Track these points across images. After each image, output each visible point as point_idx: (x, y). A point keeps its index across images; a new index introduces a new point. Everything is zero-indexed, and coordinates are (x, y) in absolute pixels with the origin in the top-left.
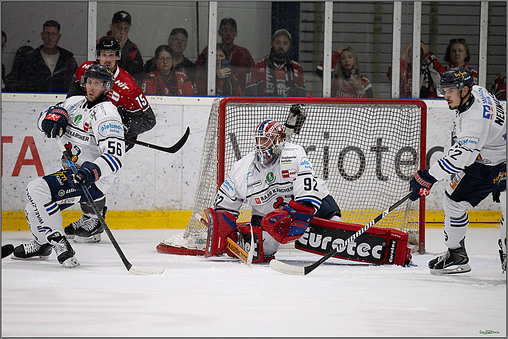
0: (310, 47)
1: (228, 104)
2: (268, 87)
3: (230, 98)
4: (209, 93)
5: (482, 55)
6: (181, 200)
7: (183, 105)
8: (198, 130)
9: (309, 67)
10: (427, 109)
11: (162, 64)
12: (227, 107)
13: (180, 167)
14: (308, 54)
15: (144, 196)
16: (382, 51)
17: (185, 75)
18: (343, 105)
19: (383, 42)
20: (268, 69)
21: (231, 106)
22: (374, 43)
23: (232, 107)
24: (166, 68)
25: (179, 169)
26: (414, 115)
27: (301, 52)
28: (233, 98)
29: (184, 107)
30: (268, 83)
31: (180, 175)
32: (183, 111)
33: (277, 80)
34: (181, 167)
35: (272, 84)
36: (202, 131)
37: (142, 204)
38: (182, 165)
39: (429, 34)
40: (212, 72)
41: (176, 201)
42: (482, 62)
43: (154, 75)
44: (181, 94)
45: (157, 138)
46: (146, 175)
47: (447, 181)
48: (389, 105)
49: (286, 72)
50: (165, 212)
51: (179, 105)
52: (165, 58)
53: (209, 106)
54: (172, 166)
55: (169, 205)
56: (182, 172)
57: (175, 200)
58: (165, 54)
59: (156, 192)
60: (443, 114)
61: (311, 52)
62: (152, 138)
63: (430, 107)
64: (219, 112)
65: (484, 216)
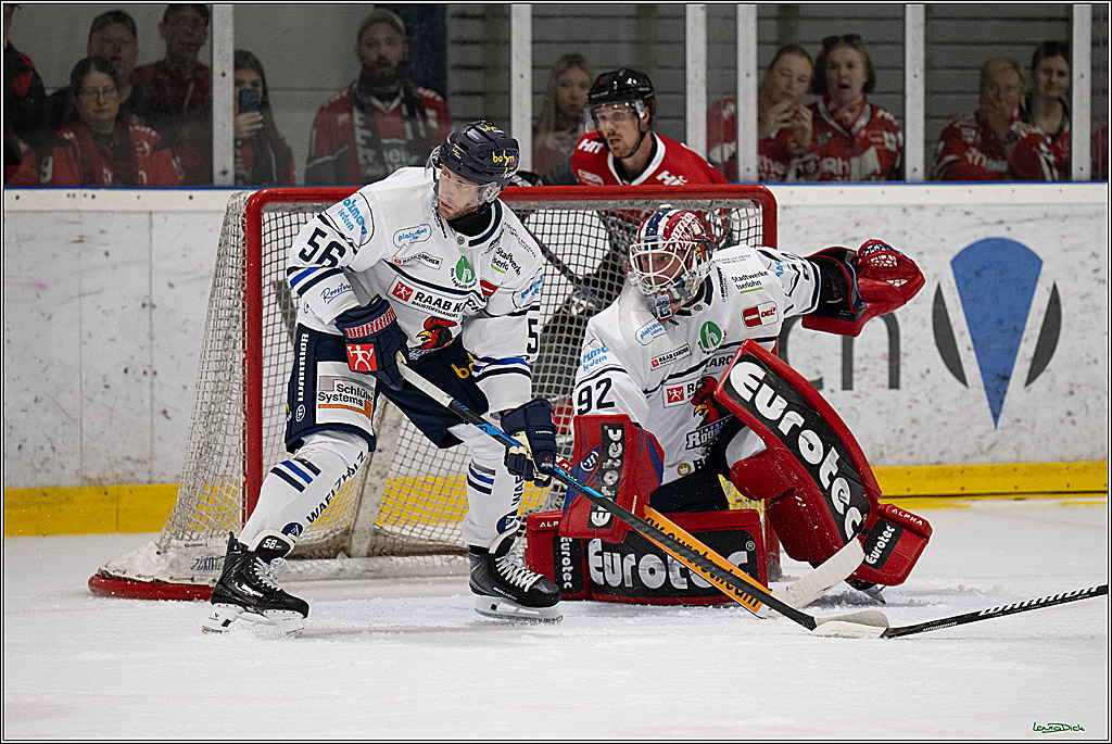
0: (474, 55)
1: (269, 205)
2: (362, 161)
3: (273, 190)
4: (218, 179)
5: (914, 68)
6: (151, 459)
7: (151, 213)
8: (193, 276)
9: (476, 106)
10: (778, 209)
11: (94, 106)
12: (266, 215)
13: (145, 373)
14: (471, 74)
15: (54, 448)
16: (660, 63)
17: (154, 133)
18: (563, 203)
19: (661, 38)
20: (357, 115)
21: (276, 211)
22: (637, 42)
23: (279, 215)
24: (105, 116)
25: (143, 377)
26: (744, 226)
27: (455, 67)
28: (281, 190)
29: (154, 216)
30: (361, 152)
31: (147, 392)
32: (151, 226)
33: (385, 141)
34: (149, 373)
35: (371, 153)
36: (201, 278)
37: (48, 471)
38: (150, 366)
39: (777, 18)
40: (224, 125)
41: (138, 461)
42: (914, 87)
43: (72, 135)
44: (145, 181)
45: (84, 299)
46: (57, 395)
47: (832, 391)
48: (679, 201)
49: (405, 119)
50: (110, 489)
51: (140, 212)
52: (101, 90)
53: (218, 212)
54: (126, 371)
55: (119, 471)
56: (152, 385)
57: (135, 457)
58: (97, 79)
59: (85, 438)
60: (819, 222)
61: (478, 68)
62: (72, 298)
63: (783, 204)
64: (244, 228)
65: (928, 478)
